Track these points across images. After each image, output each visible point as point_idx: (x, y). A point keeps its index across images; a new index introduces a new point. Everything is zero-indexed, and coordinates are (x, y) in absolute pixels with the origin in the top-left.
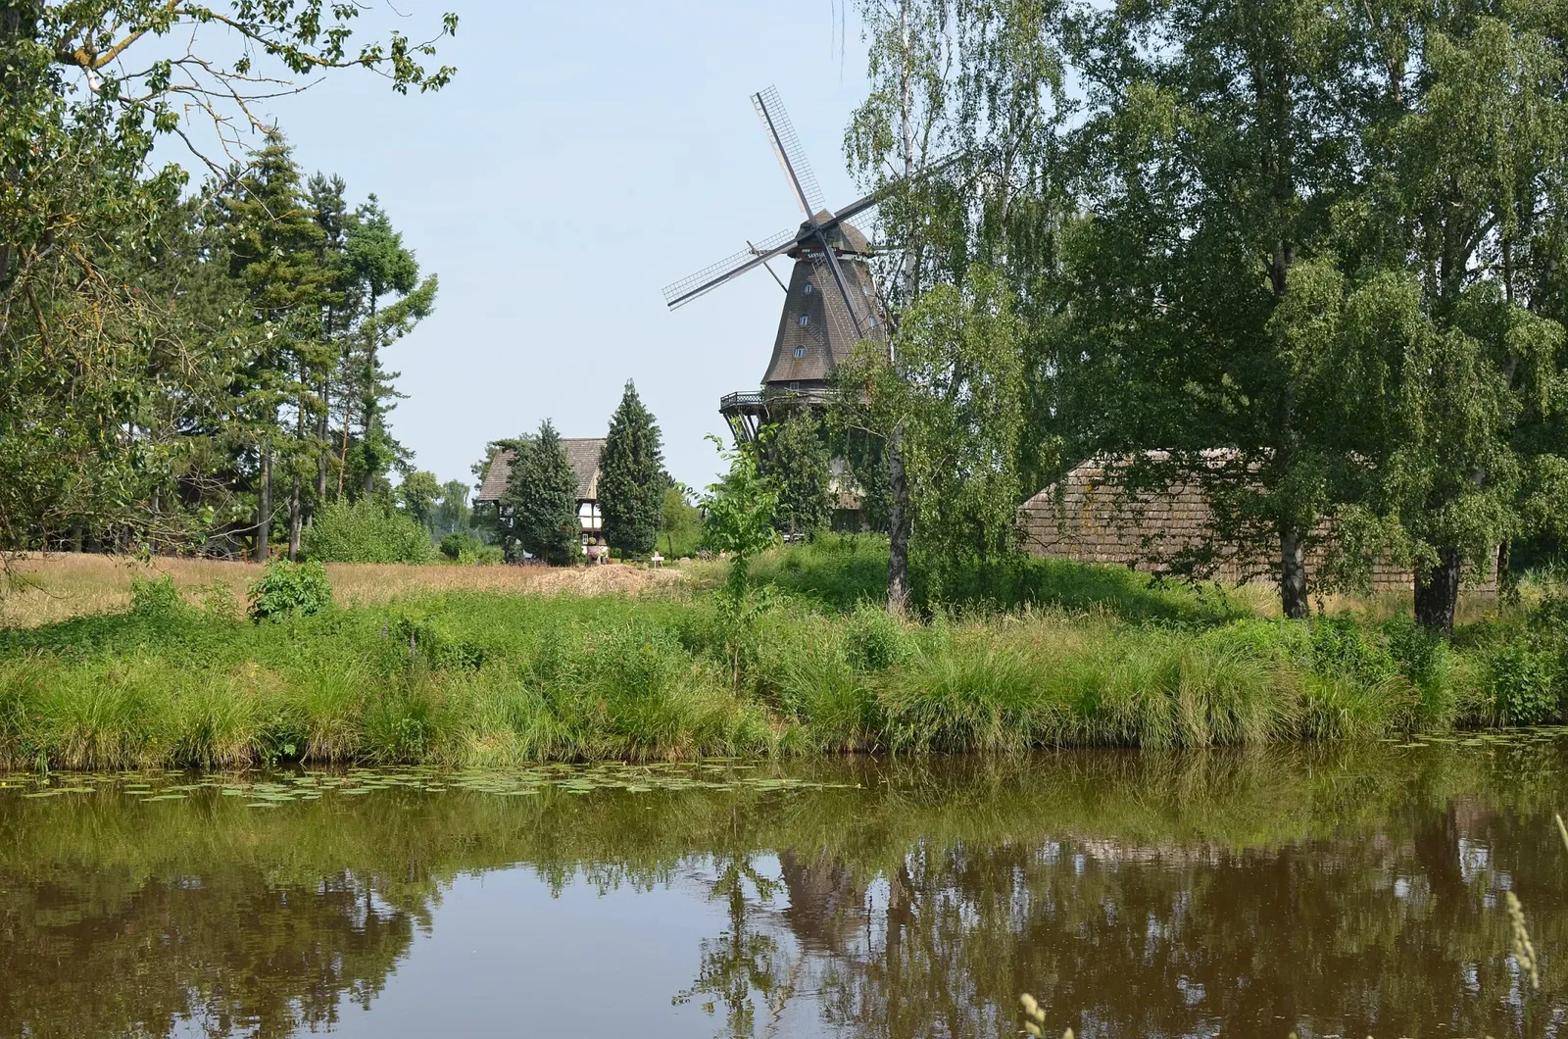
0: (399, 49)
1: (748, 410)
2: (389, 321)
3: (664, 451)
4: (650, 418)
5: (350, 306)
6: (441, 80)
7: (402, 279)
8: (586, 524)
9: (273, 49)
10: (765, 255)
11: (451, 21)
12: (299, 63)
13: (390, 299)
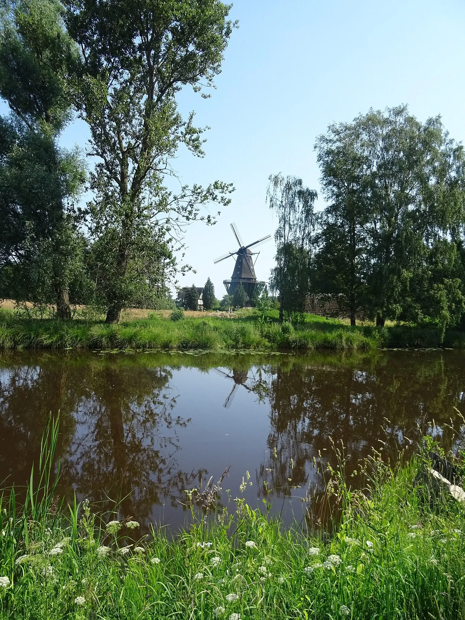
0: (209, 217)
1: (228, 283)
2: (167, 264)
3: (215, 290)
4: (212, 284)
5: (159, 262)
6: (215, 223)
7: (169, 257)
8: (199, 303)
9: (184, 216)
10: (233, 254)
11: (219, 213)
12: (188, 218)
13: (168, 260)
